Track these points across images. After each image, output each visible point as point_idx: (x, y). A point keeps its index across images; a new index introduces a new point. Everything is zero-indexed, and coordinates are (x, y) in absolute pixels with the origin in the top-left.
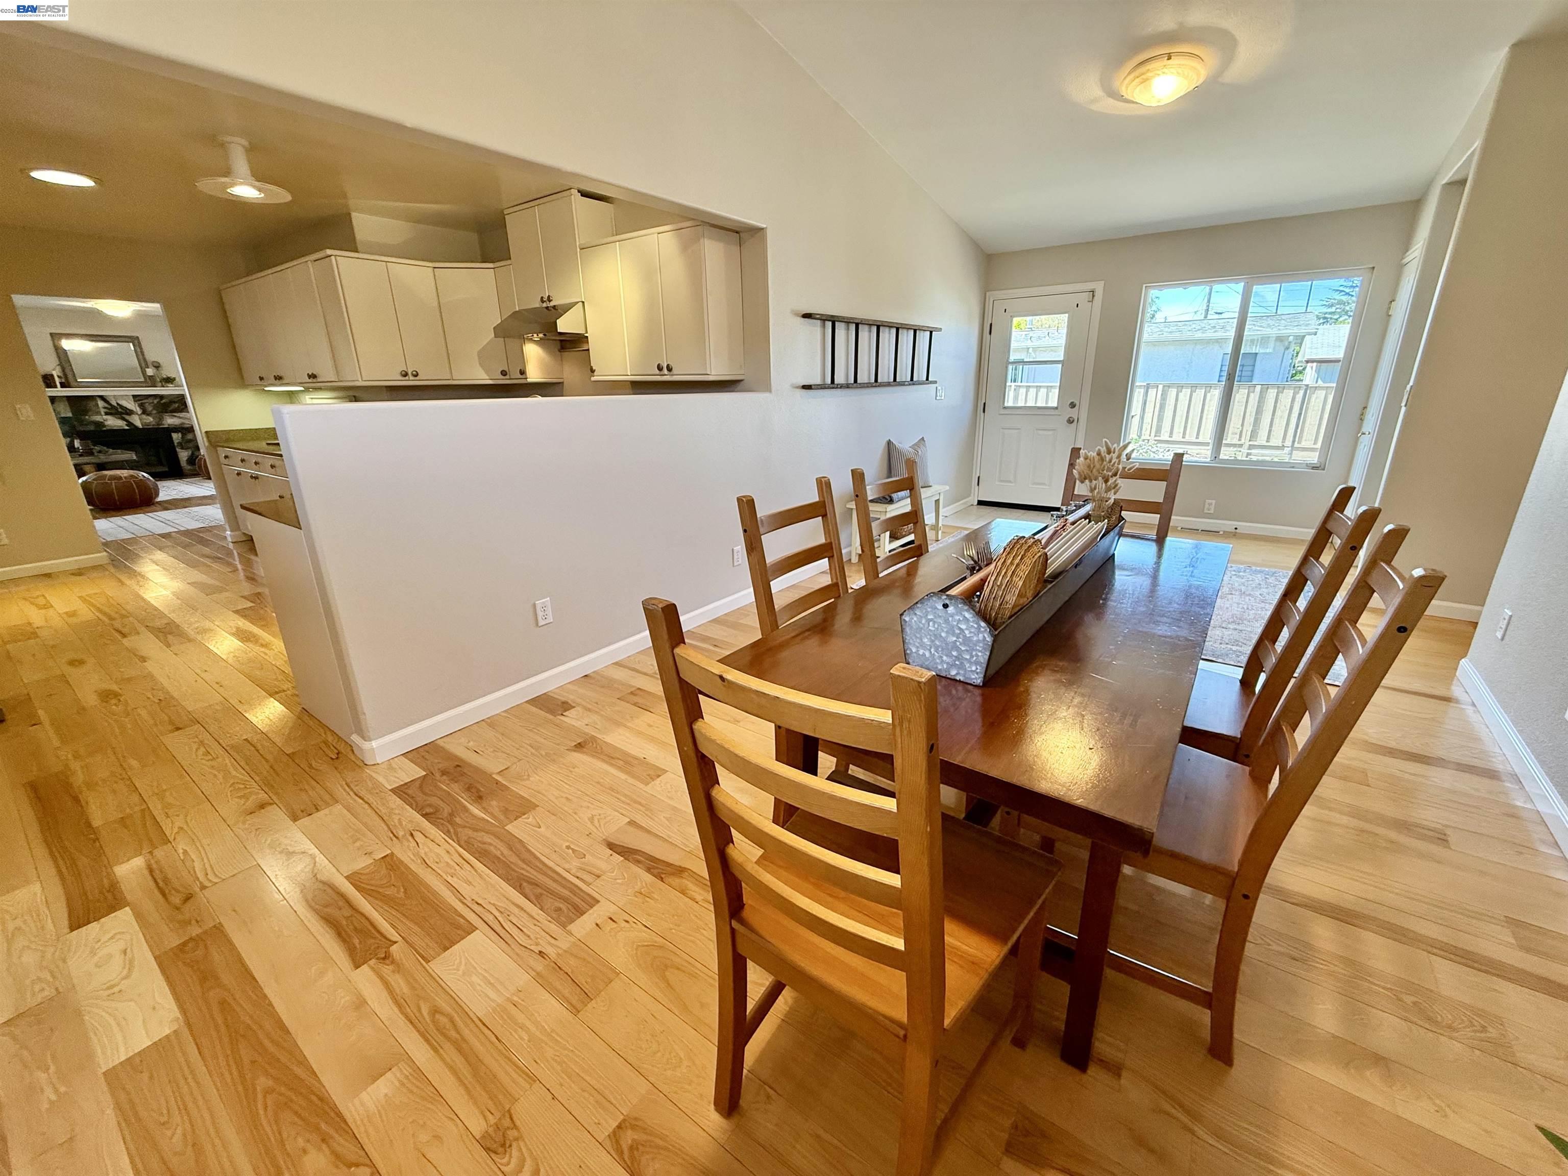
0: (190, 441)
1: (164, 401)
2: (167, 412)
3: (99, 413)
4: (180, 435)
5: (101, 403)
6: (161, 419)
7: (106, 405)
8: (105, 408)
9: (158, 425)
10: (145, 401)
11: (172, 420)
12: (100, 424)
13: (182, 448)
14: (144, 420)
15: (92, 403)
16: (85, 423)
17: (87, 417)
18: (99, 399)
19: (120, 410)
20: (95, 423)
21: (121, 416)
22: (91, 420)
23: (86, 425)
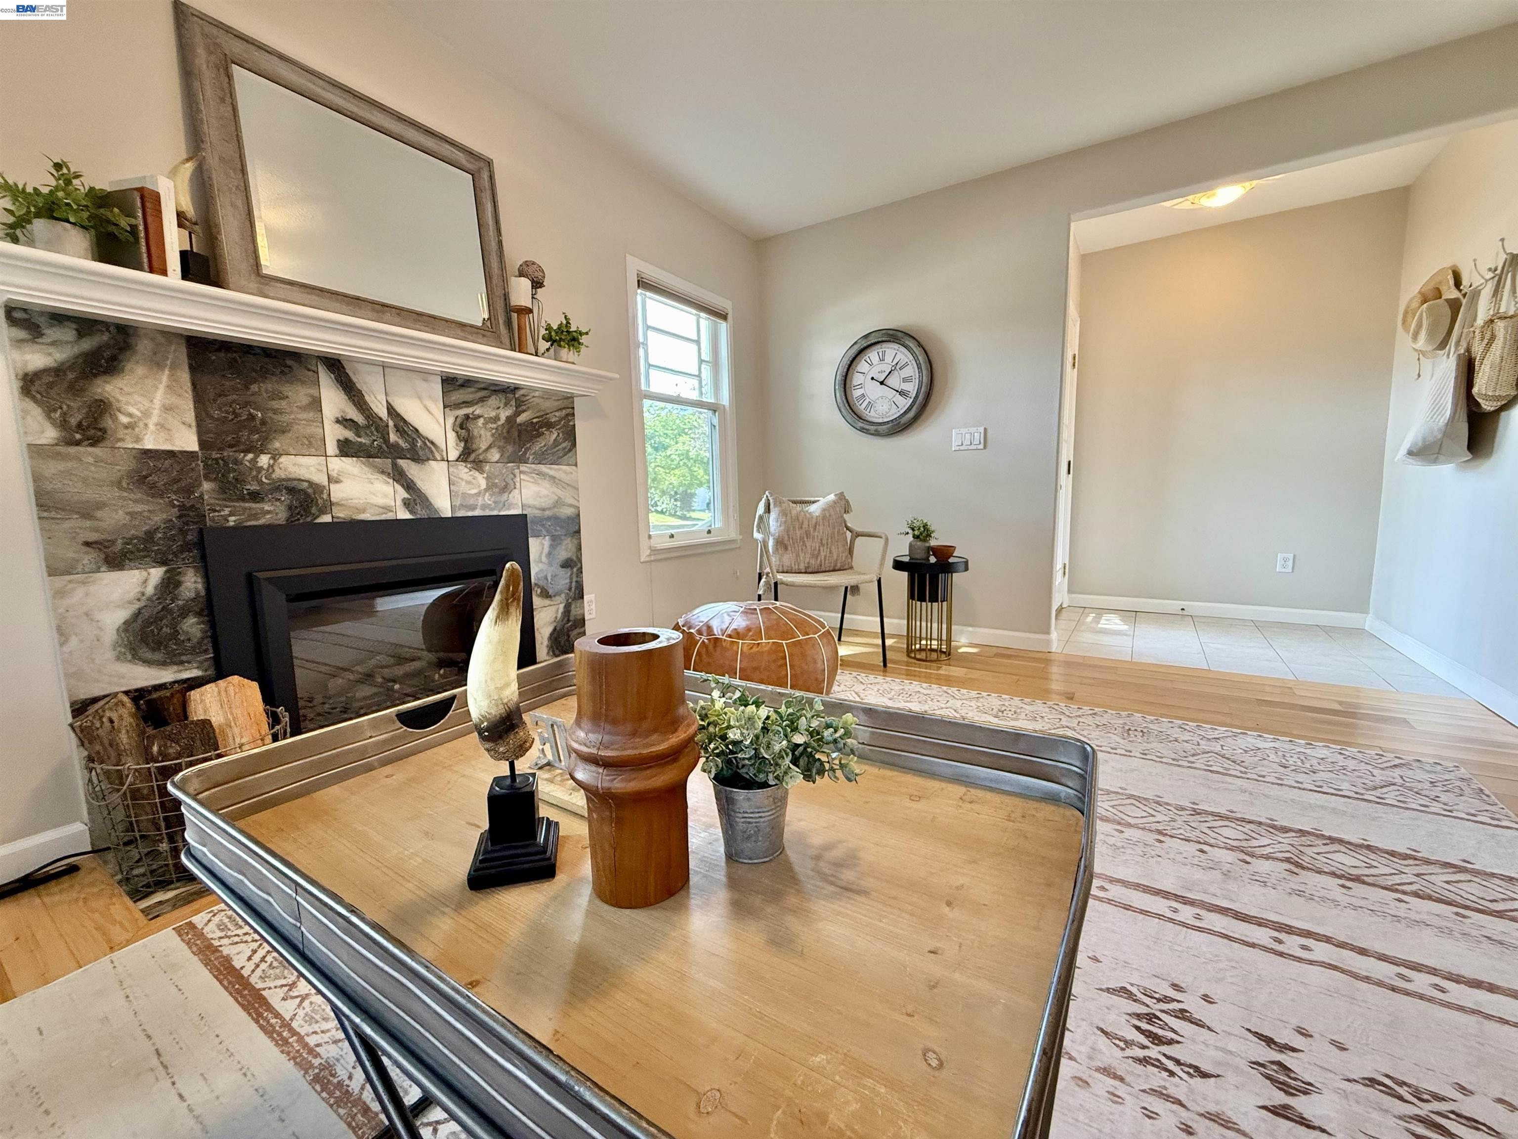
2: (524, 461)
5: (334, 400)
6: (508, 484)
9: (497, 505)
11: (536, 490)
12: (309, 496)
14: (463, 487)
15: (299, 394)
16: (254, 487)
17: (264, 460)
18: (325, 379)
19: (393, 437)
20: (292, 491)
21: (395, 466)
22: (278, 474)
23: (255, 497)
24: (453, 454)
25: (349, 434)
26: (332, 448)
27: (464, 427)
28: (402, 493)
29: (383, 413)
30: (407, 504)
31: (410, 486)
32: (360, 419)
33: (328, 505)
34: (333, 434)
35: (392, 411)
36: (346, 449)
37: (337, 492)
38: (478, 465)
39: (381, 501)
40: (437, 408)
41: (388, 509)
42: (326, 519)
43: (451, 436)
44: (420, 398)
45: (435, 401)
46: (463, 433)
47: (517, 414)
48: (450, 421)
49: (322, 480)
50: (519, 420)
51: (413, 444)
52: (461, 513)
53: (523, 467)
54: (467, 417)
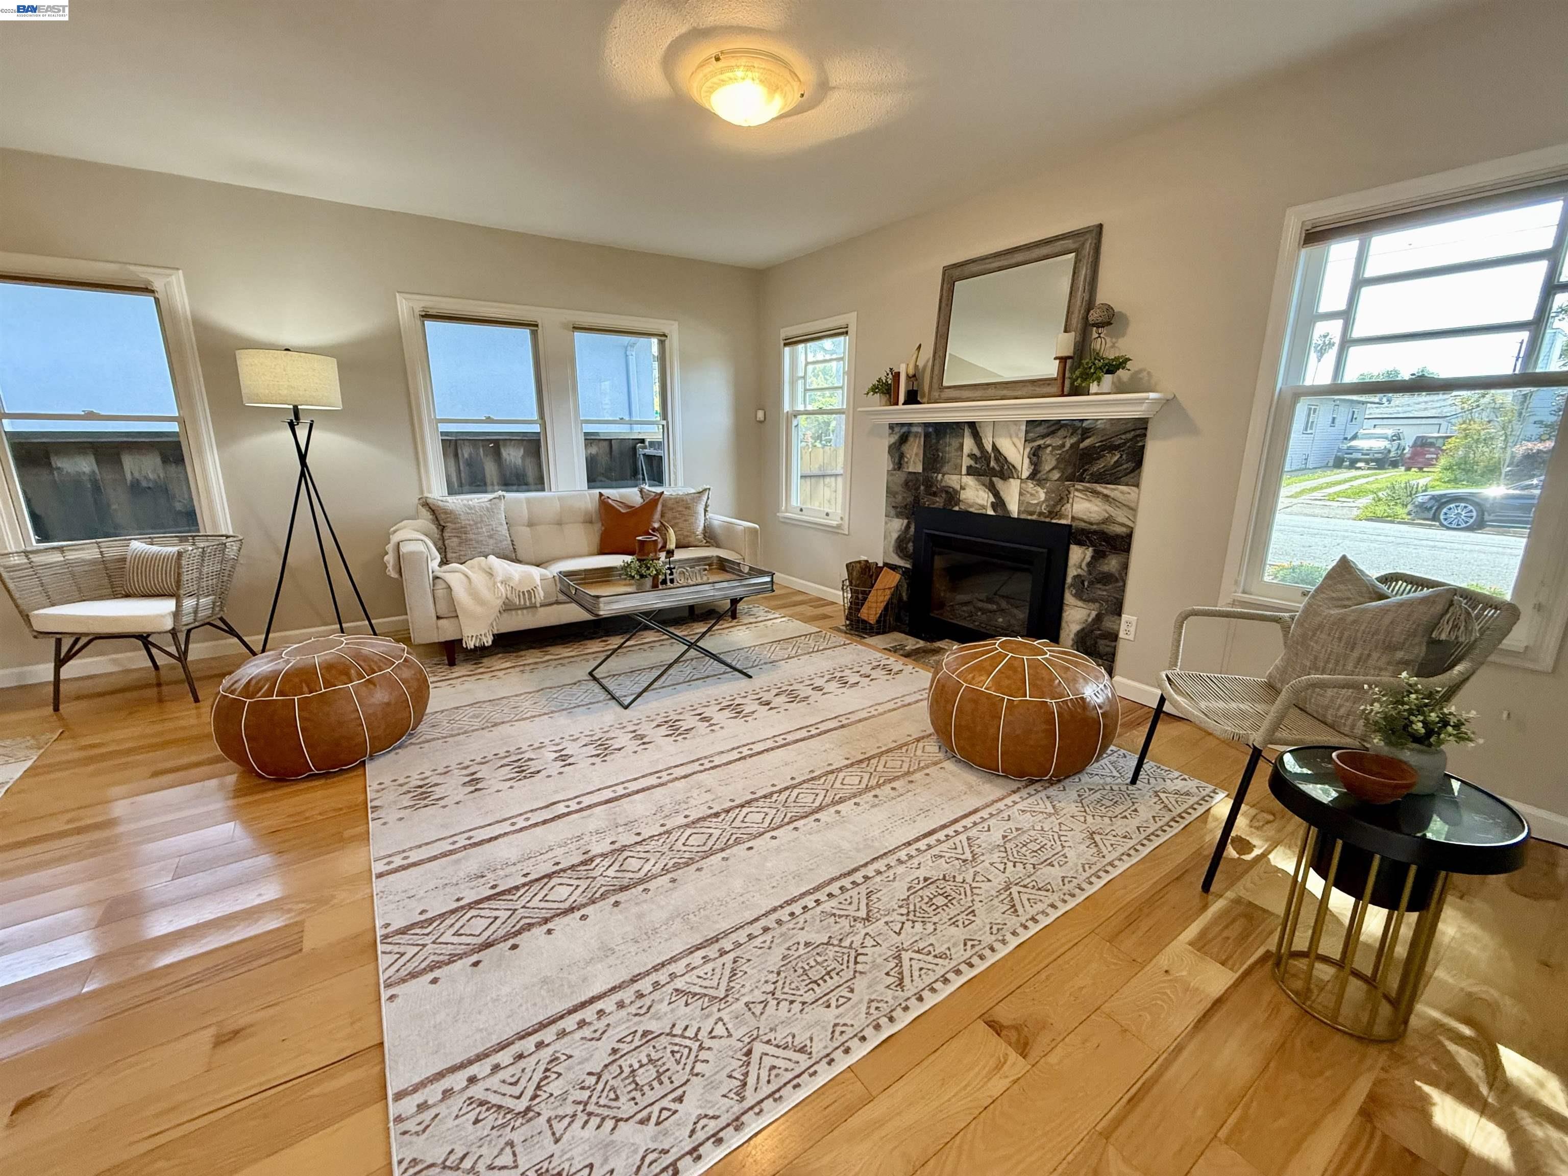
0: (1106, 579)
1: (1087, 443)
2: (1081, 480)
3: (957, 470)
4: (1089, 553)
5: (969, 444)
6: (1062, 499)
7: (976, 451)
8: (972, 456)
9: (1052, 513)
10: (1048, 441)
11: (1086, 505)
12: (952, 496)
13: (1078, 596)
14: (1027, 498)
15: (955, 443)
16: (934, 489)
17: (940, 476)
18: (967, 432)
19: (993, 464)
20: (947, 492)
21: (991, 480)
22: (943, 484)
23: (935, 494)
24: (1025, 474)
25: (972, 463)
26: (964, 471)
27: (1036, 456)
28: (992, 499)
29: (989, 448)
30: (994, 506)
31: (996, 494)
32: (978, 454)
33: (958, 502)
34: (966, 462)
35: (994, 447)
36: (971, 471)
37: (963, 495)
38: (1040, 483)
39: (980, 502)
40: (1020, 444)
41: (984, 507)
42: (957, 508)
43: (1026, 461)
44: (1011, 437)
45: (1020, 439)
46: (1035, 459)
47: (1083, 440)
48: (1028, 450)
49: (958, 487)
50: (1082, 446)
51: (1002, 468)
52: (1023, 516)
53: (1079, 486)
54: (1039, 446)
